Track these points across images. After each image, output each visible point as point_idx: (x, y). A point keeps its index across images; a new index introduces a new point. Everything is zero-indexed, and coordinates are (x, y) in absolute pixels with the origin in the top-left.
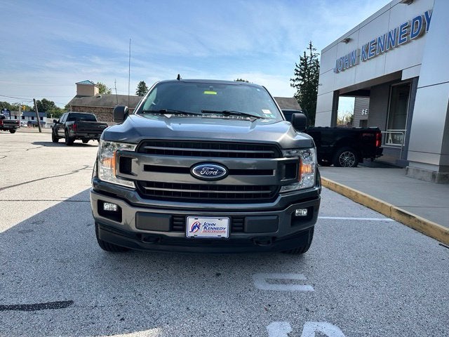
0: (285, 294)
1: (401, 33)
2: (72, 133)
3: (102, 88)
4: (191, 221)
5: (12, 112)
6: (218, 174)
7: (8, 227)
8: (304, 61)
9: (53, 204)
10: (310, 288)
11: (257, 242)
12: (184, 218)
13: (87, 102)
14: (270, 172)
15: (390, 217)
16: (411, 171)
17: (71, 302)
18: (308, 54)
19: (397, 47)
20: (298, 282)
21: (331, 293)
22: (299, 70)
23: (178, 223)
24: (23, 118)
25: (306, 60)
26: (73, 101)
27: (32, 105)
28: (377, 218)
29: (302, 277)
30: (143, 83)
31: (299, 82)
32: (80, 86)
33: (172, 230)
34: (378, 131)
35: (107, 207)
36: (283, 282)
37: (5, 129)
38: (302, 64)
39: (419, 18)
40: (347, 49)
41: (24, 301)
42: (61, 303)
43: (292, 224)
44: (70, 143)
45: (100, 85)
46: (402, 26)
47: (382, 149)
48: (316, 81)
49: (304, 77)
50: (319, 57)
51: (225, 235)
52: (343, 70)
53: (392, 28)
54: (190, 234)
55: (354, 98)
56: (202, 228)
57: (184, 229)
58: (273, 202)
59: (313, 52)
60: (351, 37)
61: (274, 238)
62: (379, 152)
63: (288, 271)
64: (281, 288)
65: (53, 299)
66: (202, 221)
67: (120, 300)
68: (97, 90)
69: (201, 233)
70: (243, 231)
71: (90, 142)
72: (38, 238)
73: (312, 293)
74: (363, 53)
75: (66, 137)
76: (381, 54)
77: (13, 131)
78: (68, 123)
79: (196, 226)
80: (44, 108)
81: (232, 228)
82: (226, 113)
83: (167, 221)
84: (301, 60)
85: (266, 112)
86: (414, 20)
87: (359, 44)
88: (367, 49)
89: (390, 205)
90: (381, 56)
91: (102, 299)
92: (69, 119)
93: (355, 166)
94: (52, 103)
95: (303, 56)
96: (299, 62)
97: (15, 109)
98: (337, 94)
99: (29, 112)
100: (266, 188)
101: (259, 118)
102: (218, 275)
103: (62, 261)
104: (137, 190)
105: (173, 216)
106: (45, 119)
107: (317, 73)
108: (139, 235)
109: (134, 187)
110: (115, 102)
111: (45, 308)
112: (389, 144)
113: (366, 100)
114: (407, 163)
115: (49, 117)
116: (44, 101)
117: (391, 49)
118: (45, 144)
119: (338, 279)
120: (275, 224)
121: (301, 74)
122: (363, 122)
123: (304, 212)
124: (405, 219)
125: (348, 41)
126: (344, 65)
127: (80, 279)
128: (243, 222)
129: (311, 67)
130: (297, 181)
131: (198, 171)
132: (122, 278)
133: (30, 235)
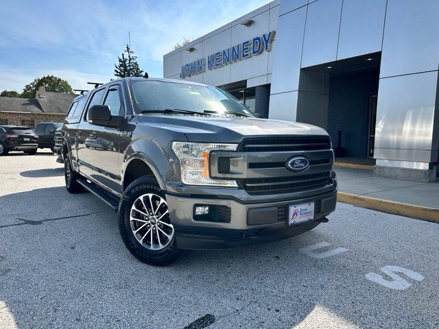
0: (338, 256)
1: (244, 49)
8: (123, 63)
10: (344, 249)
12: (287, 206)
18: (126, 56)
19: (241, 60)
22: (119, 71)
25: (125, 62)
29: (327, 244)
38: (121, 65)
39: (258, 38)
40: (192, 58)
46: (244, 44)
51: (312, 217)
52: (190, 76)
53: (235, 44)
54: (291, 222)
57: (284, 218)
59: (132, 55)
60: (194, 47)
64: (329, 254)
74: (209, 62)
76: (227, 64)
79: (295, 214)
84: (120, 61)
86: (254, 40)
87: (203, 54)
88: (212, 59)
90: (227, 66)
95: (121, 58)
104: (239, 188)
109: (236, 185)
117: (236, 61)
121: (120, 75)
125: (192, 50)
126: (190, 71)
129: (131, 69)
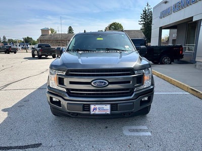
0: (138, 137)
2: (40, 53)
3: (52, 30)
4: (92, 107)
5: (14, 44)
6: (104, 84)
7: (13, 104)
8: (145, 12)
9: (33, 91)
10: (149, 134)
11: (124, 114)
12: (89, 105)
13: (46, 38)
14: (129, 82)
15: (187, 92)
16: (197, 66)
17: (41, 144)
18: (147, 9)
19: (191, 5)
20: (144, 131)
21: (160, 136)
22: (143, 16)
23: (87, 107)
24: (19, 46)
26: (40, 38)
27: (23, 40)
28: (181, 92)
29: (145, 128)
30: (70, 27)
31: (143, 22)
32: (43, 30)
33: (84, 110)
34: (181, 46)
35: (54, 99)
36: (137, 131)
37: (12, 52)
40: (166, 7)
41: (21, 144)
42: (37, 144)
43: (141, 105)
44: (40, 58)
45: (52, 29)
47: (183, 55)
48: (151, 21)
49: (145, 20)
50: (152, 10)
51: (109, 112)
52: (164, 17)
54: (92, 113)
55: (169, 30)
56: (98, 110)
57: (89, 110)
58: (131, 96)
59: (149, 7)
61: (132, 112)
62: (182, 56)
63: (139, 124)
64: (136, 134)
65: (33, 143)
66: (97, 106)
67: (63, 143)
68: (50, 32)
69: (97, 112)
70: (117, 110)
71: (49, 57)
72: (26, 109)
73: (150, 137)
74: (174, 8)
75: (38, 55)
76: (183, 8)
77: (15, 53)
78: (38, 49)
79: (95, 109)
80: (28, 41)
81: (112, 109)
82: (108, 49)
83: (81, 107)
84: (143, 11)
85: (127, 47)
87: (171, 4)
88: (175, 6)
89: (187, 86)
90: (183, 10)
91: (54, 142)
92: (39, 47)
93: (170, 64)
94: (31, 39)
96: (142, 13)
97: (15, 42)
98: (161, 29)
99: (22, 43)
100: (127, 89)
101: (123, 51)
102: (106, 127)
103: (37, 122)
104: (67, 93)
105: (84, 104)
106: (29, 46)
107: (151, 17)
108: (69, 113)
109: (66, 91)
110: (58, 37)
111: (29, 148)
112: (186, 51)
113: (175, 30)
114: (195, 62)
115: (30, 45)
116: (28, 38)
117: (188, 6)
118: (29, 59)
119: (163, 128)
120: (132, 106)
121: (143, 18)
122: (174, 41)
123: (146, 99)
124: (195, 93)
125: (166, 2)
126: (164, 14)
127: (45, 131)
128: (117, 106)
129: (148, 15)
130: (143, 85)
131: (95, 83)
132: (63, 130)
133: (23, 108)
